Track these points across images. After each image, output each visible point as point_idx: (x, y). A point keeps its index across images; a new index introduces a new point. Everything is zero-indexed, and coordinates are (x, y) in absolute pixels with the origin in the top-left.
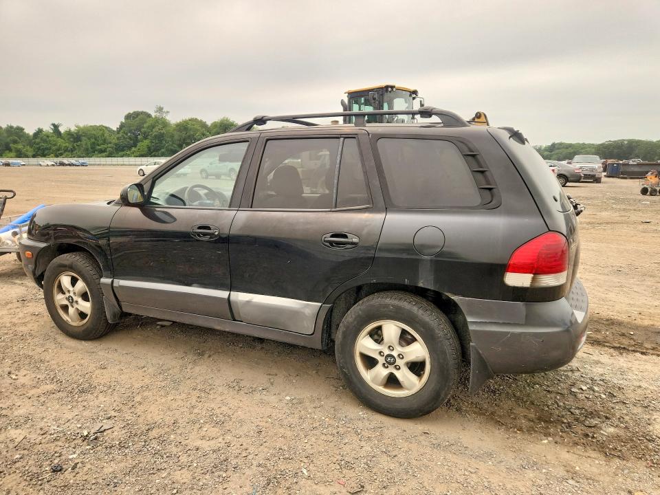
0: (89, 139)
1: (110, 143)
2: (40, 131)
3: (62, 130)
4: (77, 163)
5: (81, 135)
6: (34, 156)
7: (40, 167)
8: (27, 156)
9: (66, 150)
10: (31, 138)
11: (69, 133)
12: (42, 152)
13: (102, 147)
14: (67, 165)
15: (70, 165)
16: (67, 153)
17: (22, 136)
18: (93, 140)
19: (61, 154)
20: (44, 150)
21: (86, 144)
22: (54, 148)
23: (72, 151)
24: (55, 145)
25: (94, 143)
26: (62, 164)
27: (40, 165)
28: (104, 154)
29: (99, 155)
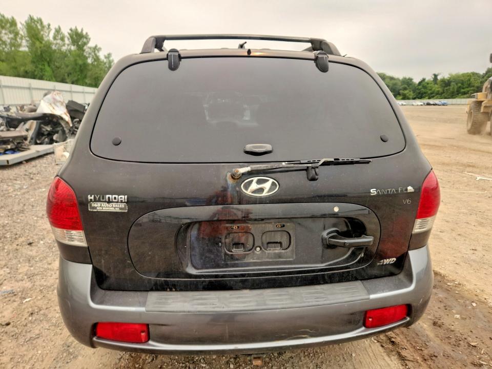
0: (457, 84)
1: (473, 86)
2: (424, 80)
3: (439, 78)
4: (439, 103)
5: (451, 82)
6: (414, 99)
7: (413, 107)
8: (409, 99)
9: (438, 93)
10: (416, 85)
11: (443, 81)
12: (420, 95)
13: (466, 90)
14: (431, 105)
15: (434, 105)
16: (438, 96)
17: (411, 84)
18: (460, 85)
19: (433, 97)
20: (422, 94)
21: (453, 88)
22: (429, 92)
23: (442, 93)
24: (430, 90)
25: (460, 87)
26: (428, 104)
27: (413, 105)
28: (465, 96)
29: (462, 97)
